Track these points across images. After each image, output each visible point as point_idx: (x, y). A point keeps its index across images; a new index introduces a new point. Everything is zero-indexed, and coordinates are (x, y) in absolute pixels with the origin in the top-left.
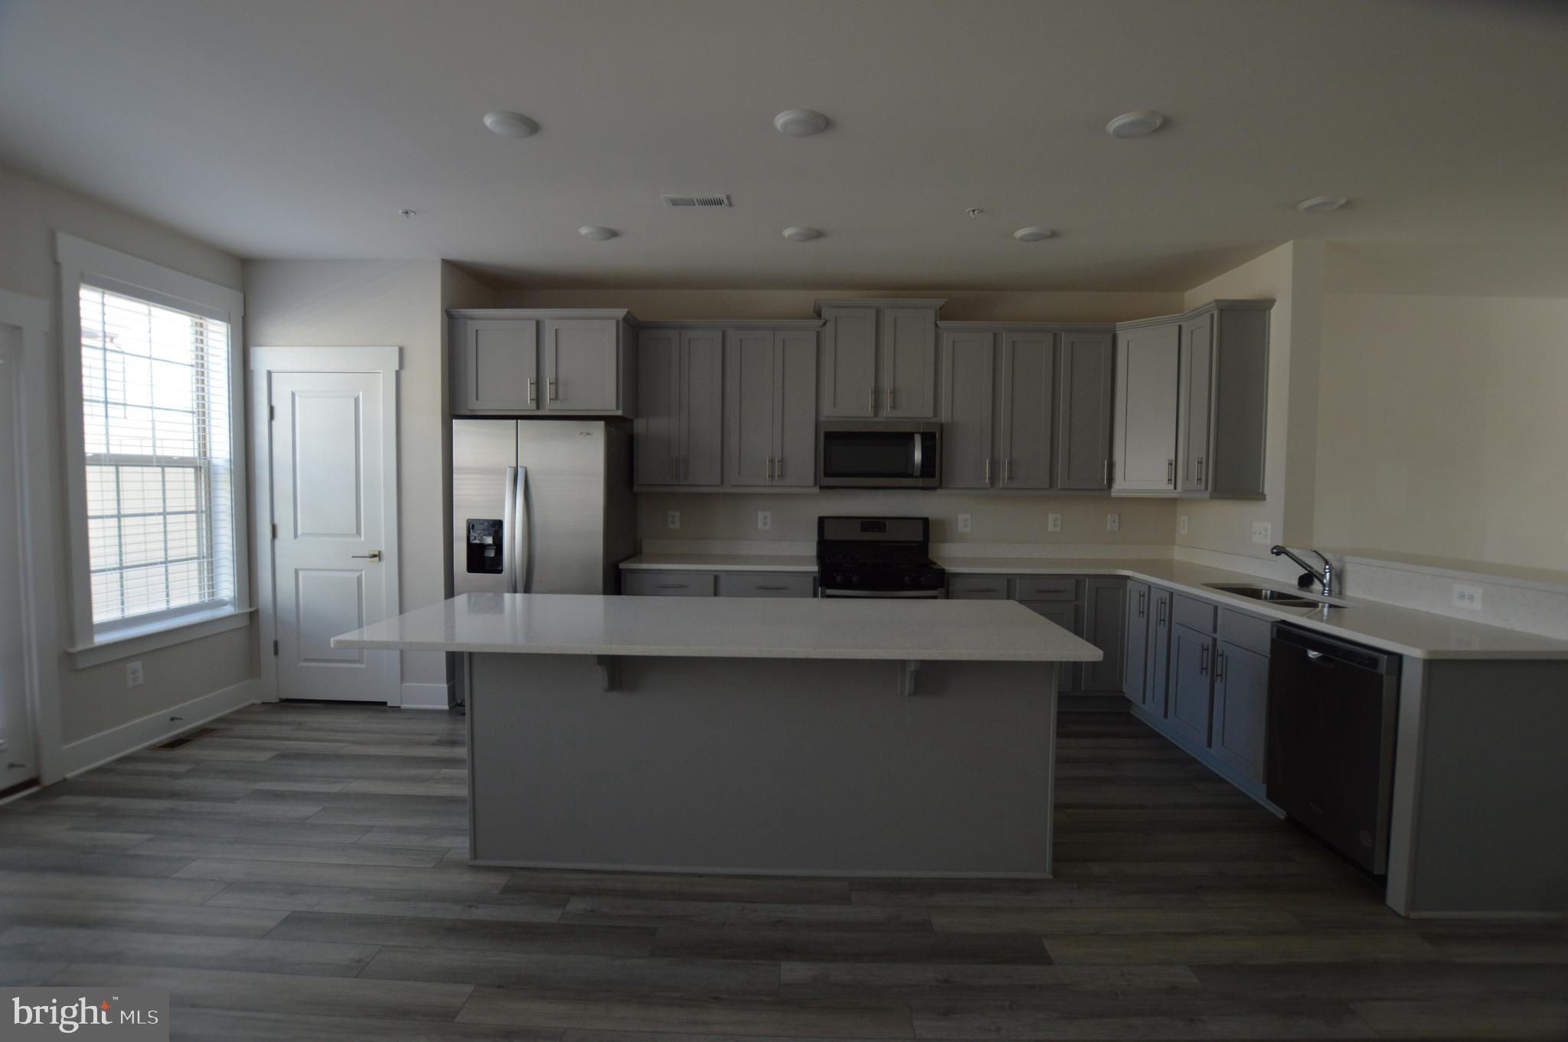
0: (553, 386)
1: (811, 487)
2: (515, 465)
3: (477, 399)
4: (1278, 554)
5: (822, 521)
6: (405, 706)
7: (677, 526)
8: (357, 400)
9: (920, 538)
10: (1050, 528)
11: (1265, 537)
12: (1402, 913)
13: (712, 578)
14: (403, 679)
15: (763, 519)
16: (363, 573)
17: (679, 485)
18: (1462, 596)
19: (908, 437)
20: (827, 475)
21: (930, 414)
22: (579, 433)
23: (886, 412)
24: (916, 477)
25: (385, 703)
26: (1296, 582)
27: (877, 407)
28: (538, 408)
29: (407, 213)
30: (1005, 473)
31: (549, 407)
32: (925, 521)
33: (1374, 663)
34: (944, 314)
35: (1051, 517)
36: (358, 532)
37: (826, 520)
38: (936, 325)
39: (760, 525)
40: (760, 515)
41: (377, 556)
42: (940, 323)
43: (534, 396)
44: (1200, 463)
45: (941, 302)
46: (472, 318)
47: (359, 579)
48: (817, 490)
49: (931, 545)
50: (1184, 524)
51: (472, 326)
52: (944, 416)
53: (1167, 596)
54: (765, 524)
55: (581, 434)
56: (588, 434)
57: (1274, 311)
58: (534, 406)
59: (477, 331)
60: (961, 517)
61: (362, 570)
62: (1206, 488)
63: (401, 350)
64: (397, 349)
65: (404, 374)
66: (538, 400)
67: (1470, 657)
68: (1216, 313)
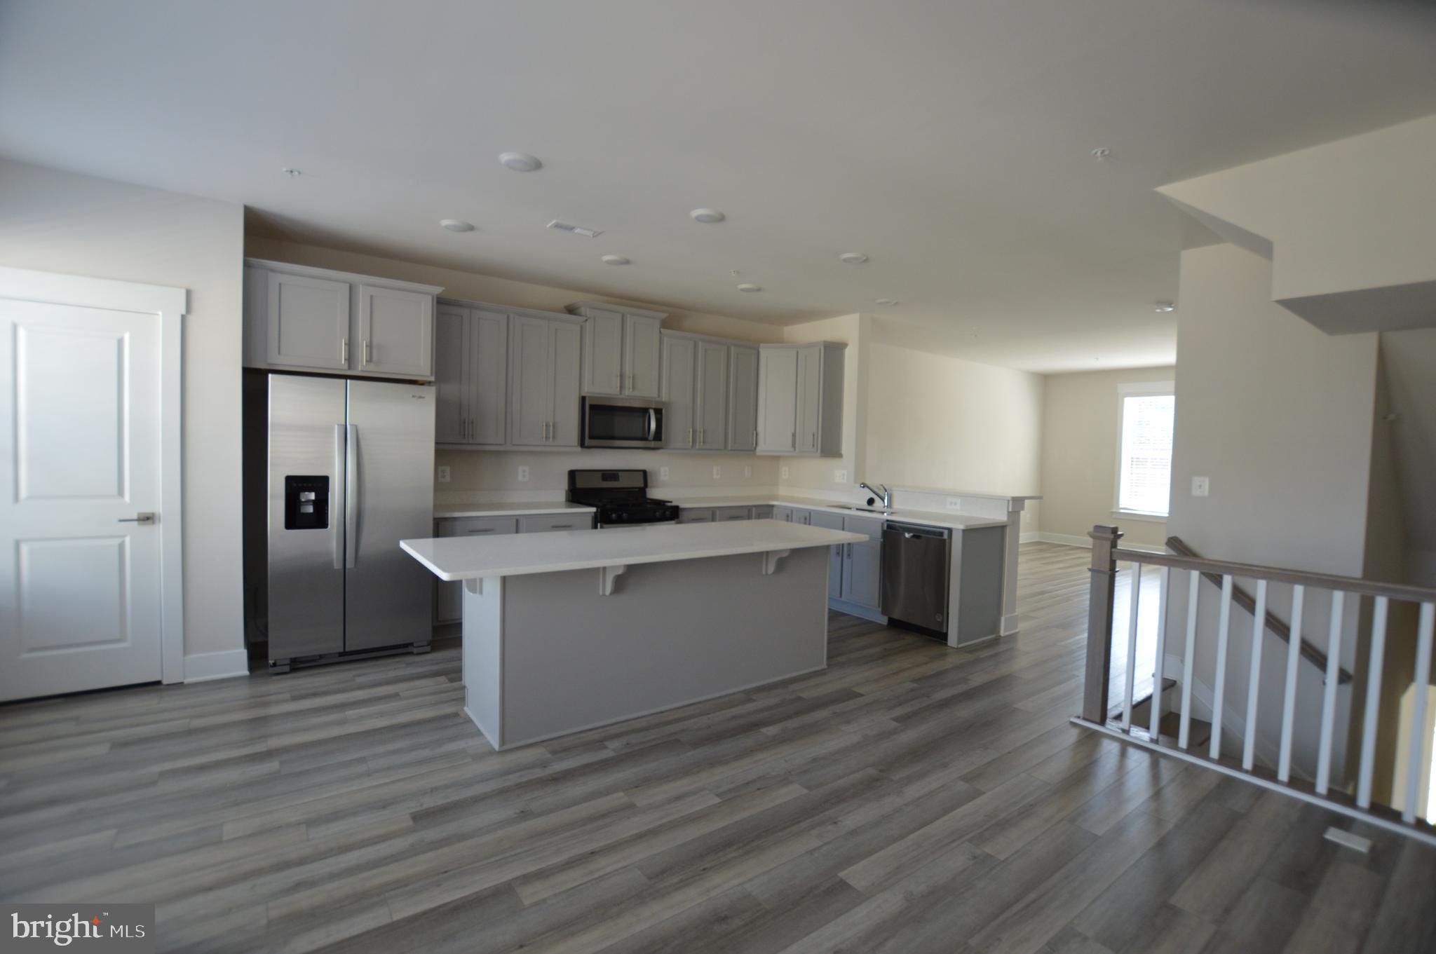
0: (368, 349)
1: (575, 446)
2: (344, 423)
3: (279, 353)
4: (863, 487)
5: (572, 475)
6: (187, 681)
7: (448, 478)
8: (120, 343)
9: (642, 485)
10: (715, 476)
11: (843, 479)
12: (956, 647)
13: (515, 521)
14: (185, 652)
15: (522, 472)
16: (128, 540)
17: (469, 444)
18: (951, 503)
19: (644, 411)
20: (591, 437)
21: (656, 396)
22: (411, 396)
23: (627, 392)
24: (650, 441)
25: (158, 683)
26: (866, 503)
27: (622, 387)
28: (350, 368)
29: (292, 172)
30: (700, 437)
31: (361, 367)
32: (645, 472)
33: (941, 534)
34: (665, 324)
35: (715, 469)
36: (121, 492)
37: (577, 473)
38: (660, 332)
39: (520, 478)
40: (521, 469)
41: (147, 519)
42: (662, 330)
43: (347, 357)
44: (814, 435)
45: (664, 315)
46: (273, 271)
47: (121, 547)
48: (579, 449)
49: (648, 490)
50: (785, 471)
51: (275, 279)
52: (664, 398)
53: (807, 515)
54: (524, 476)
55: (413, 396)
56: (420, 397)
57: (848, 352)
58: (346, 367)
59: (280, 284)
60: (662, 469)
61: (124, 536)
62: (817, 450)
63: (189, 294)
64: (183, 292)
65: (191, 319)
66: (350, 359)
67: (981, 527)
68: (822, 348)
